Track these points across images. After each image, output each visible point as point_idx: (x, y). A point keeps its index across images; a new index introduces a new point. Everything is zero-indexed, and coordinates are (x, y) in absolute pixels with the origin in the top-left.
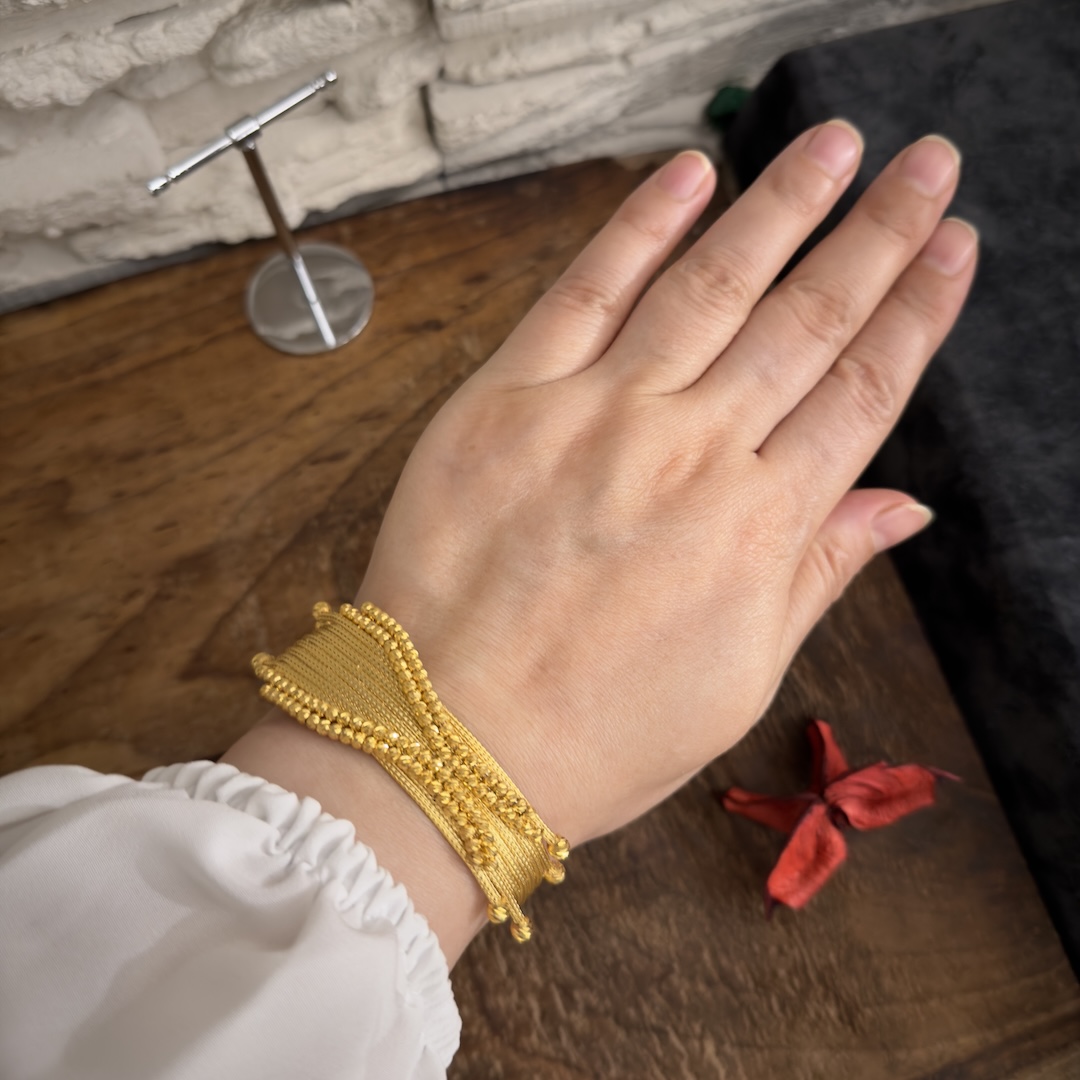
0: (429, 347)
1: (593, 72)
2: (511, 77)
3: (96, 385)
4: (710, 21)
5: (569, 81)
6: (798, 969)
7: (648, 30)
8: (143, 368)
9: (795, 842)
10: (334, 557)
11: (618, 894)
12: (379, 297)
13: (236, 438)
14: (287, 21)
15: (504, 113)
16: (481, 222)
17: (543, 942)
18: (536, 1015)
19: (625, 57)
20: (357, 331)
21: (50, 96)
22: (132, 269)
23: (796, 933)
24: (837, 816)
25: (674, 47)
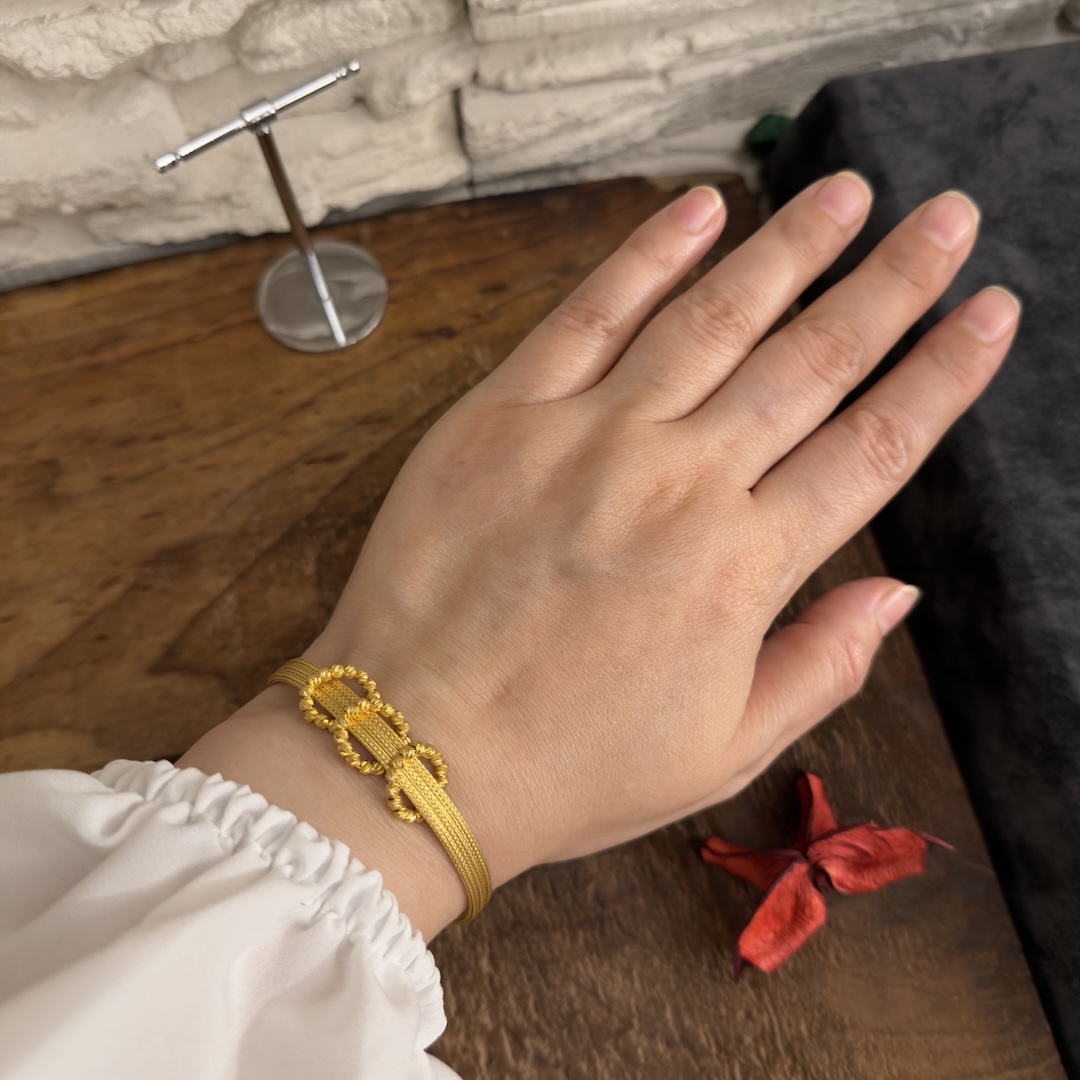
0: (438, 355)
1: (630, 87)
2: (546, 86)
3: (96, 368)
4: (753, 43)
5: (606, 94)
6: (766, 1037)
7: (690, 47)
8: (147, 354)
9: (771, 901)
10: (320, 560)
11: (581, 940)
12: (392, 300)
13: (233, 432)
14: (317, 10)
15: (536, 123)
16: (505, 232)
17: (497, 983)
18: (483, 1059)
19: (664, 74)
20: (367, 332)
21: (70, 67)
22: (146, 254)
23: (767, 998)
24: (819, 877)
25: (717, 67)
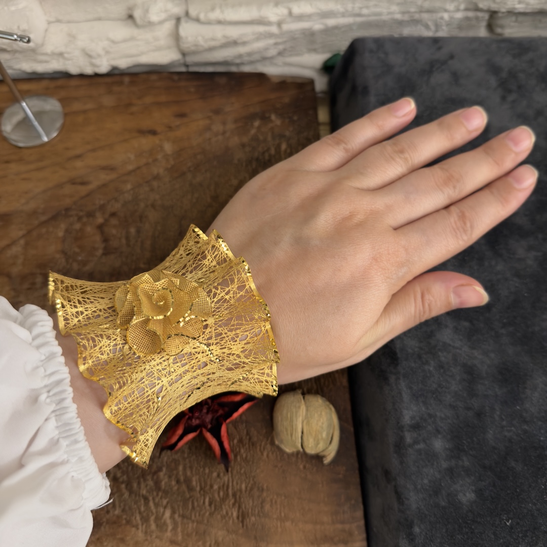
1: (261, 29)
2: (220, 22)
4: (325, 16)
5: (249, 30)
13: (41, 164)
19: (279, 24)
25: (305, 25)
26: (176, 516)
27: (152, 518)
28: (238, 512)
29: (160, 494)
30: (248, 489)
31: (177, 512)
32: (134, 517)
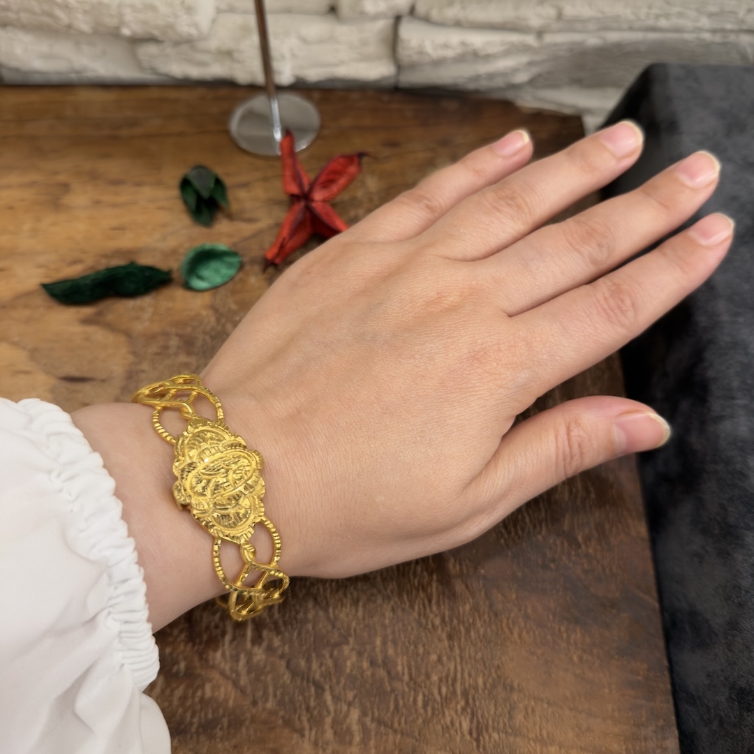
1: (514, 38)
2: (458, 24)
3: (114, 138)
5: (497, 39)
7: (560, 16)
8: (150, 136)
19: (540, 33)
25: (577, 37)
26: (368, 720)
27: (328, 720)
28: (471, 722)
29: (343, 681)
30: (488, 686)
31: (370, 714)
32: (297, 716)
